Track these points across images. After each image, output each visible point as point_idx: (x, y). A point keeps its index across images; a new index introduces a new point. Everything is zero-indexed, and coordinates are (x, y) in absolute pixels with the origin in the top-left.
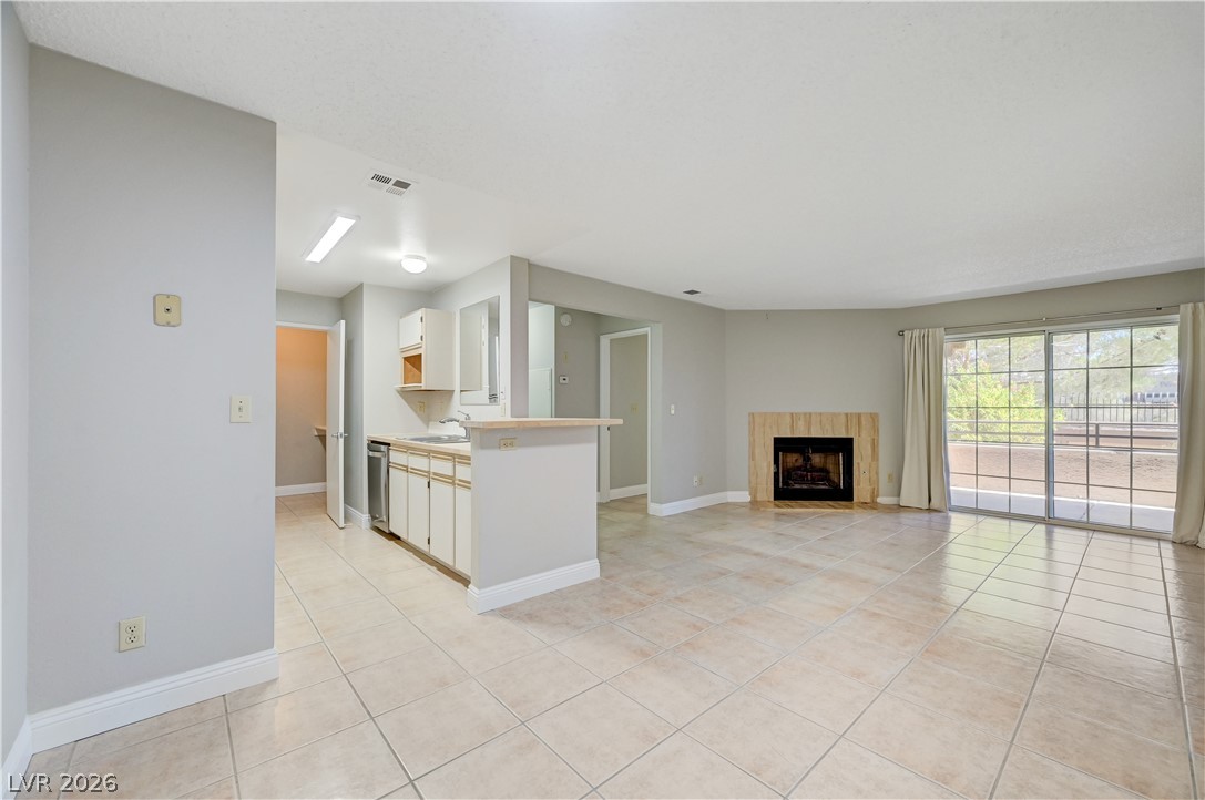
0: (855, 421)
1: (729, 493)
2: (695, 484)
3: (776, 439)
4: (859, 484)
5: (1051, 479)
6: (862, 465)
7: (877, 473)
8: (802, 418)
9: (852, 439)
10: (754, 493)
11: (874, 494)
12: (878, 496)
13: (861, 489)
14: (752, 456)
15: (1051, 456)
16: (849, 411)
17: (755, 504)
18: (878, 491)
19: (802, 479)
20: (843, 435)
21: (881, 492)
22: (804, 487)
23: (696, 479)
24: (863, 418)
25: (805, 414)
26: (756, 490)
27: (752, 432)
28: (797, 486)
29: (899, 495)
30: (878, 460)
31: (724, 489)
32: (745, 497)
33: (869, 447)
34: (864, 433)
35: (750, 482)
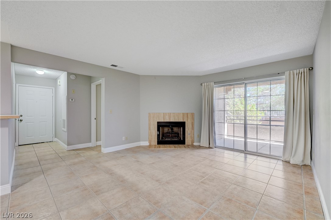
0: (186, 115)
1: (141, 142)
2: (123, 140)
3: (158, 122)
4: (187, 139)
5: (246, 137)
6: (188, 131)
7: (194, 135)
8: (167, 114)
9: (185, 122)
10: (150, 142)
11: (193, 142)
12: (194, 142)
13: (188, 140)
14: (150, 129)
15: (246, 128)
16: (184, 112)
17: (150, 146)
18: (194, 140)
19: (168, 137)
20: (182, 121)
21: (195, 141)
22: (169, 139)
23: (124, 138)
24: (189, 115)
25: (169, 113)
26: (151, 141)
27: (149, 120)
28: (167, 139)
29: (200, 142)
30: (194, 130)
31: (139, 141)
32: (146, 143)
33: (191, 125)
34: (189, 120)
35: (149, 138)
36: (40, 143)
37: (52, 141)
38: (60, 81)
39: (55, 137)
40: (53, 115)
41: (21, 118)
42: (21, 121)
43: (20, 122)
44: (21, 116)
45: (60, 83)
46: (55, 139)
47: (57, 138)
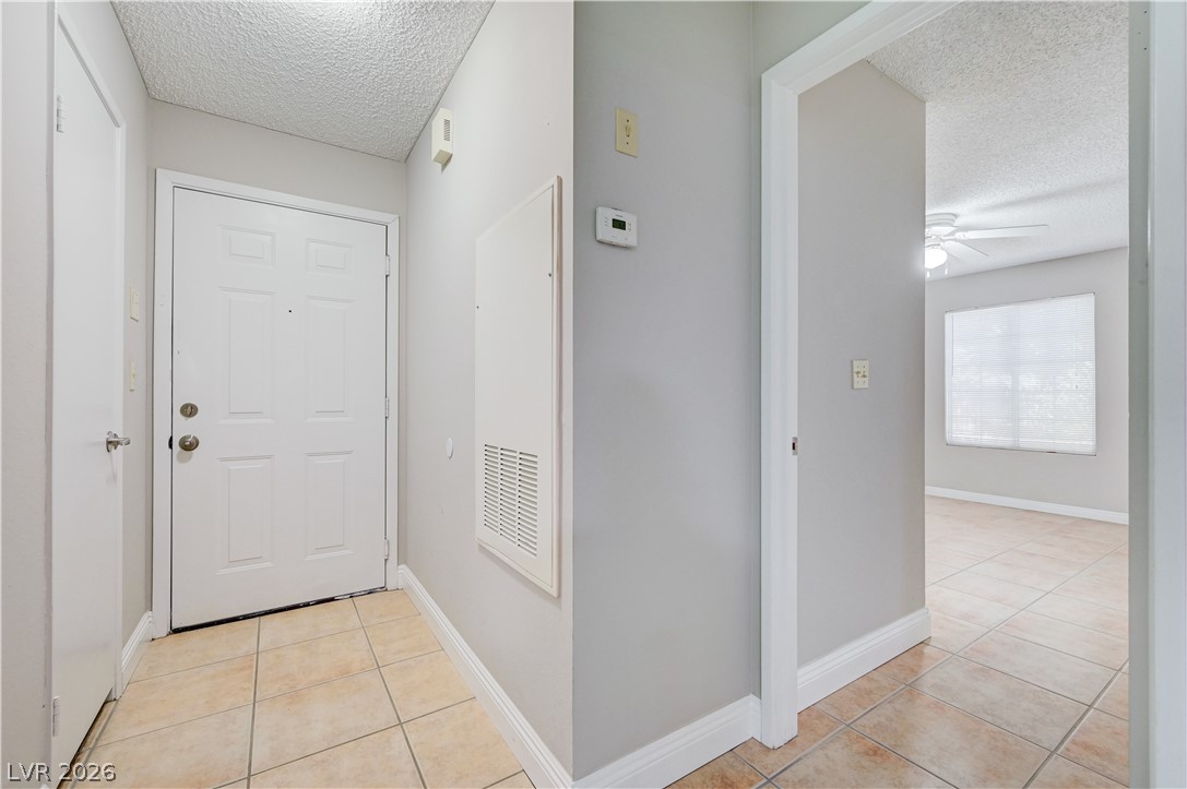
36: (307, 605)
37: (384, 589)
38: (447, 122)
39: (402, 559)
40: (387, 409)
41: (185, 427)
42: (189, 446)
43: (181, 460)
44: (189, 411)
45: (447, 138)
46: (402, 575)
47: (409, 567)
